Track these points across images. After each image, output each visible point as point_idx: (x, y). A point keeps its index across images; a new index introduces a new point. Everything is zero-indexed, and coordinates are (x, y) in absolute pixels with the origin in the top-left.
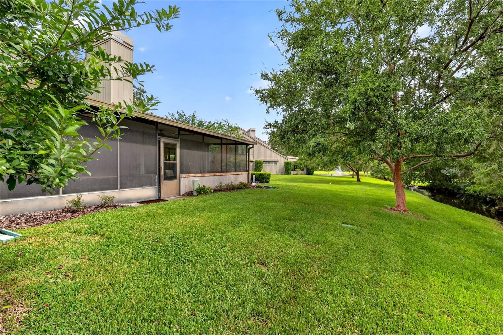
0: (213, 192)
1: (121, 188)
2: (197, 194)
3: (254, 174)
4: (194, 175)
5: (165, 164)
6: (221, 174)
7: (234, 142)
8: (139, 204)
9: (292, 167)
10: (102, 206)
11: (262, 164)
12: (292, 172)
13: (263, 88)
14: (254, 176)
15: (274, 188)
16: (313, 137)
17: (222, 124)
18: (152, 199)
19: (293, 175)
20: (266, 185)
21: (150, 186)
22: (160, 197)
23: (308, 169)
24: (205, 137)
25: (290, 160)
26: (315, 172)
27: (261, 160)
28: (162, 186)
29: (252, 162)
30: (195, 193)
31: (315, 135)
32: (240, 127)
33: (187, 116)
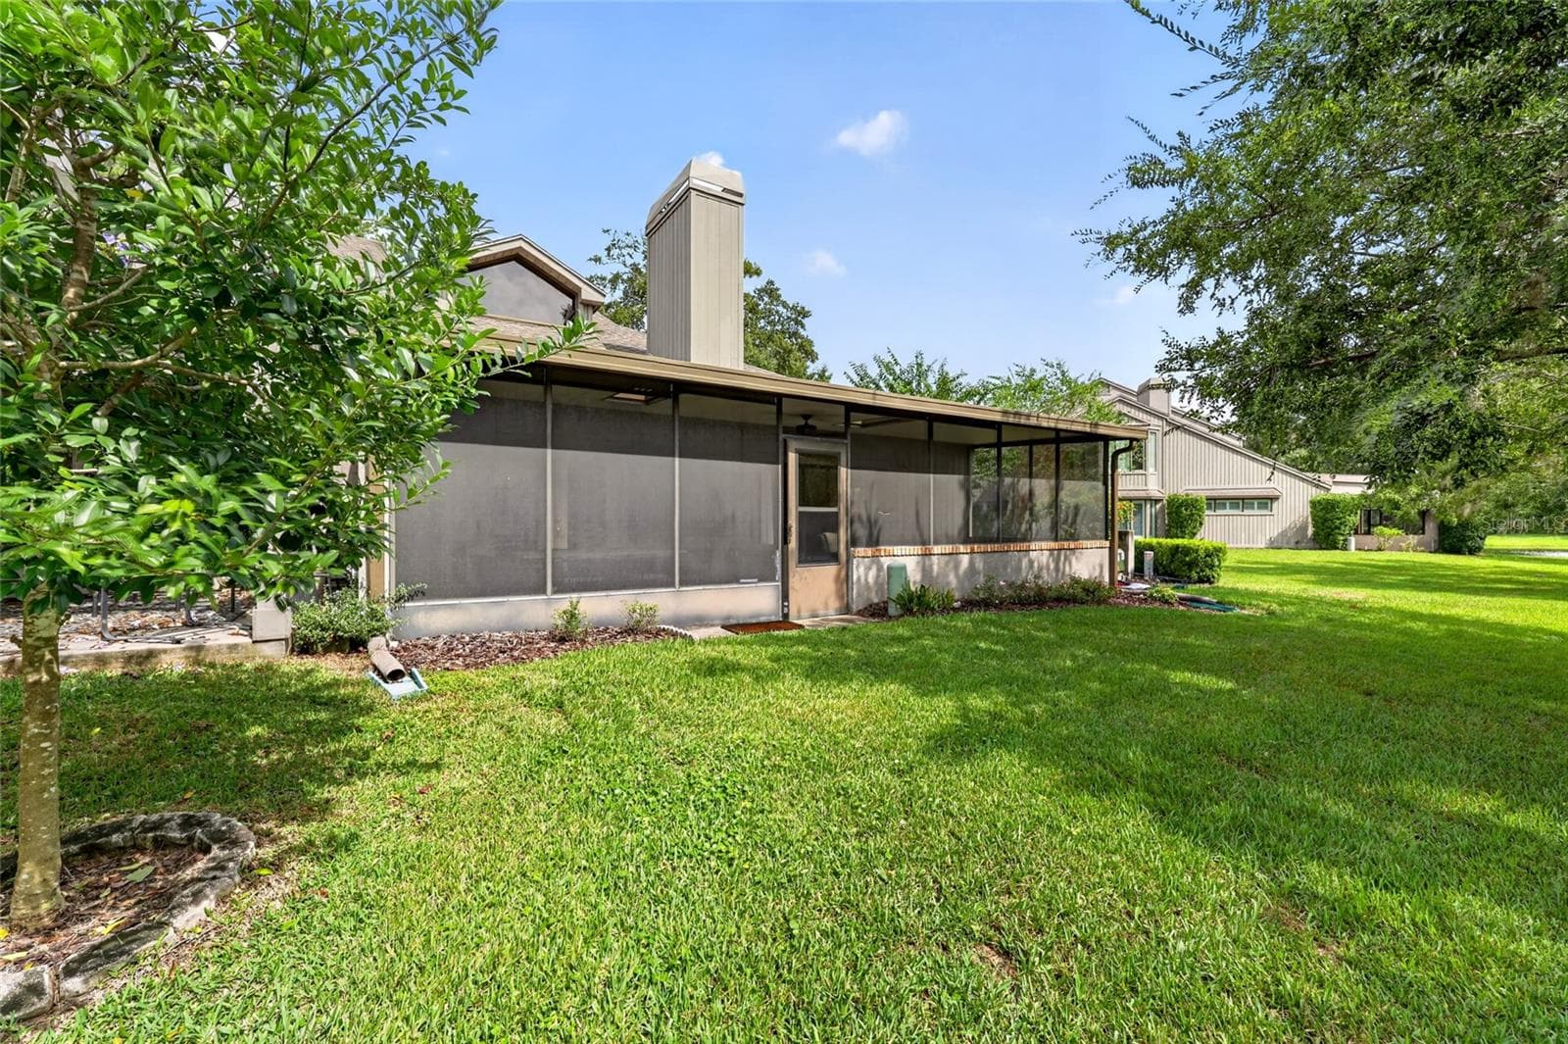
0: (962, 608)
1: (682, 584)
2: (900, 612)
3: (1151, 548)
4: (897, 550)
5: (801, 515)
6: (996, 547)
7: (1053, 435)
8: (724, 633)
9: (1355, 519)
10: (631, 631)
11: (1201, 509)
12: (1353, 540)
13: (1137, 221)
14: (1149, 555)
15: (1223, 605)
16: (1399, 383)
17: (1037, 376)
18: (763, 619)
19: (1353, 554)
20: (1192, 590)
21: (760, 581)
22: (786, 616)
23: (1444, 529)
24: (936, 425)
25: (1337, 491)
26: (1492, 542)
27: (1194, 495)
28: (794, 582)
29: (1157, 501)
30: (893, 610)
31: (1412, 374)
32: (1108, 376)
33: (904, 366)
